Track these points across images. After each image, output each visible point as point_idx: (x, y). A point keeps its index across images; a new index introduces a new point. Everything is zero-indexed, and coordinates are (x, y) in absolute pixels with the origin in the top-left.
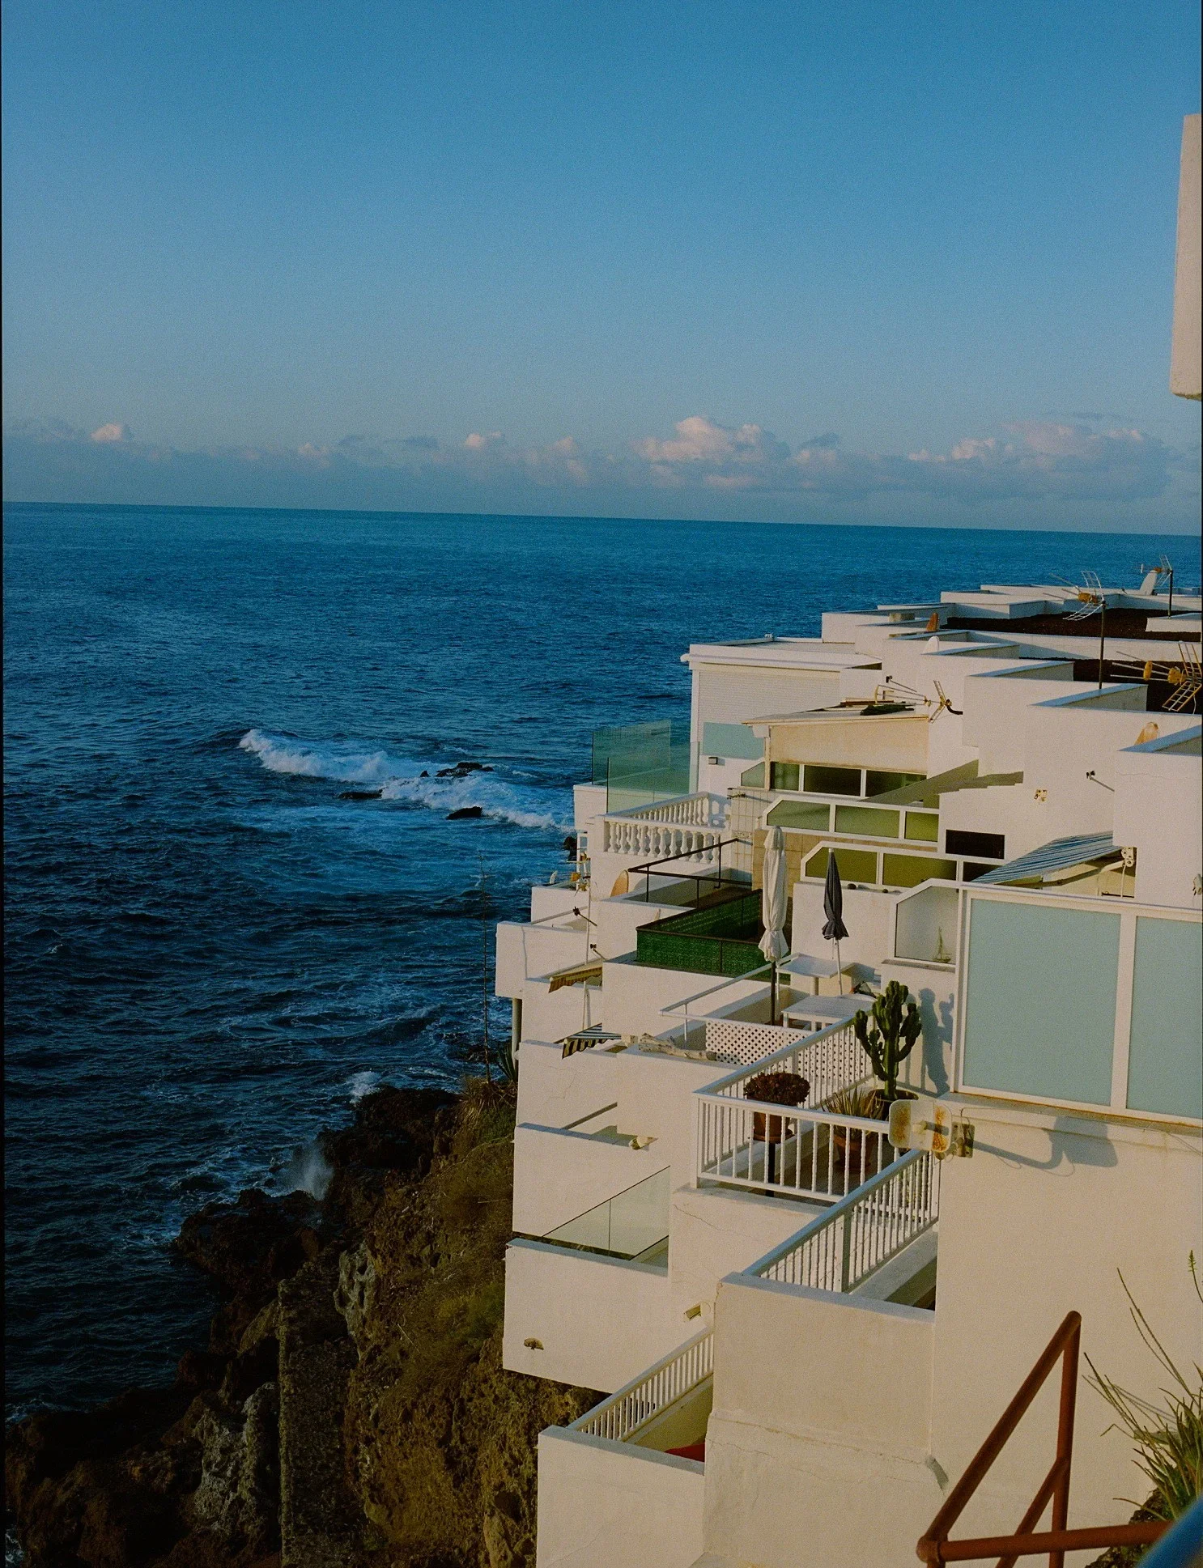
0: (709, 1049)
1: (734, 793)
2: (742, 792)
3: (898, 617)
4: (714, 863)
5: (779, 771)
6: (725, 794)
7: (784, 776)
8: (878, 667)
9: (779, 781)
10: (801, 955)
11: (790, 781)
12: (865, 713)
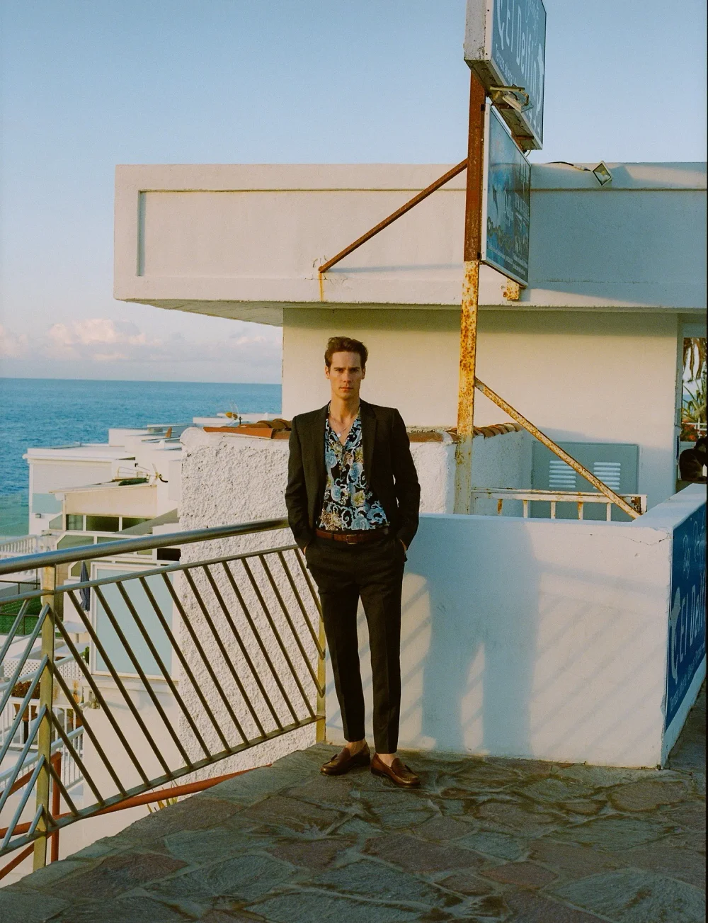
0: (6, 676)
1: (45, 533)
2: (50, 533)
3: (152, 432)
4: (34, 574)
5: (72, 520)
6: (40, 534)
7: (75, 522)
8: (134, 459)
9: (71, 526)
10: (68, 622)
11: (79, 525)
12: (121, 485)
